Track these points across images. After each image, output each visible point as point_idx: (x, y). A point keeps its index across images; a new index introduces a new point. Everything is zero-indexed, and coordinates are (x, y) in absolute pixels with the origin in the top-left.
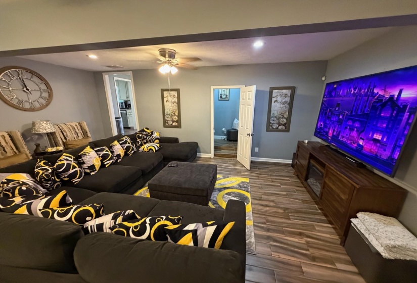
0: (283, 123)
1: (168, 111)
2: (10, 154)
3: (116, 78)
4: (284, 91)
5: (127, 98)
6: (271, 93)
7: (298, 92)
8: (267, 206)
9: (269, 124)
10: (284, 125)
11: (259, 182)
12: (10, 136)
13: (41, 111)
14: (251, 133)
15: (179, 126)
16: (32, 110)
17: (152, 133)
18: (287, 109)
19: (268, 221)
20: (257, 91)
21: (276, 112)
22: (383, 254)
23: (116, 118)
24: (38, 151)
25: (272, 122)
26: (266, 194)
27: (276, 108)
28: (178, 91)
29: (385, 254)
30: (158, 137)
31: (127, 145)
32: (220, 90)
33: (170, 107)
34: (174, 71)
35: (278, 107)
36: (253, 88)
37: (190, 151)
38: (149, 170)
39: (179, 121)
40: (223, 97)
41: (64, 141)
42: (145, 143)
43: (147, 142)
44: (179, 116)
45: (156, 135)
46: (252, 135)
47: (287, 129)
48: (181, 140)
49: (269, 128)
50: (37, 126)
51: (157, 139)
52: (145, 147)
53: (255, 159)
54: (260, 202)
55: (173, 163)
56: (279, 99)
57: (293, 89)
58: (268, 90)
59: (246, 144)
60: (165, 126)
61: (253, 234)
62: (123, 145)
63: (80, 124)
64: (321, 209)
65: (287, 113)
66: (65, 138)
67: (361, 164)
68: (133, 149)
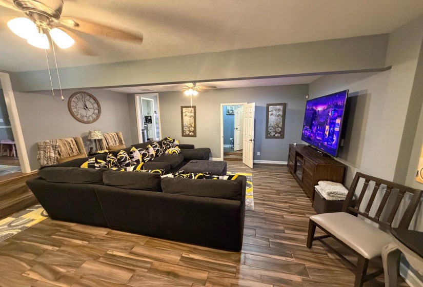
0: (279, 131)
1: (186, 123)
2: (75, 154)
3: (142, 98)
4: (278, 107)
5: (148, 114)
6: (268, 108)
7: (289, 107)
8: (264, 189)
9: (267, 133)
10: (279, 133)
11: (259, 176)
12: (75, 141)
13: (93, 123)
14: (253, 138)
15: (195, 136)
16: (88, 122)
17: (174, 140)
18: (281, 120)
19: (264, 196)
20: (256, 107)
21: (272, 123)
22: (326, 198)
23: (142, 130)
24: (91, 153)
25: (270, 130)
26: (264, 183)
27: (272, 120)
28: (194, 107)
29: (327, 198)
30: (178, 144)
31: (158, 148)
32: (228, 107)
33: (188, 120)
34: (195, 93)
35: (273, 119)
36: (253, 105)
37: (205, 154)
38: (175, 166)
39: (195, 132)
40: (231, 112)
41: (107, 146)
42: (169, 148)
43: (170, 147)
44: (195, 127)
45: (176, 142)
46: (254, 140)
47: (282, 137)
48: (196, 147)
49: (268, 136)
50: (92, 134)
51: (177, 145)
52: (170, 151)
53: (257, 161)
54: (260, 187)
55: (193, 161)
56: (274, 112)
57: (285, 105)
58: (265, 106)
59: (250, 148)
60: (183, 136)
61: (253, 202)
62: (155, 148)
63: (117, 134)
64: (303, 190)
65: (281, 124)
66: (108, 145)
67: (326, 154)
68: (161, 152)
